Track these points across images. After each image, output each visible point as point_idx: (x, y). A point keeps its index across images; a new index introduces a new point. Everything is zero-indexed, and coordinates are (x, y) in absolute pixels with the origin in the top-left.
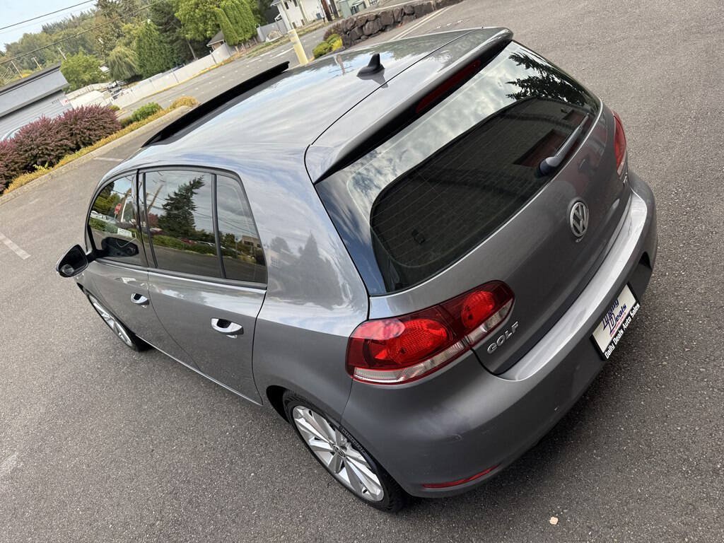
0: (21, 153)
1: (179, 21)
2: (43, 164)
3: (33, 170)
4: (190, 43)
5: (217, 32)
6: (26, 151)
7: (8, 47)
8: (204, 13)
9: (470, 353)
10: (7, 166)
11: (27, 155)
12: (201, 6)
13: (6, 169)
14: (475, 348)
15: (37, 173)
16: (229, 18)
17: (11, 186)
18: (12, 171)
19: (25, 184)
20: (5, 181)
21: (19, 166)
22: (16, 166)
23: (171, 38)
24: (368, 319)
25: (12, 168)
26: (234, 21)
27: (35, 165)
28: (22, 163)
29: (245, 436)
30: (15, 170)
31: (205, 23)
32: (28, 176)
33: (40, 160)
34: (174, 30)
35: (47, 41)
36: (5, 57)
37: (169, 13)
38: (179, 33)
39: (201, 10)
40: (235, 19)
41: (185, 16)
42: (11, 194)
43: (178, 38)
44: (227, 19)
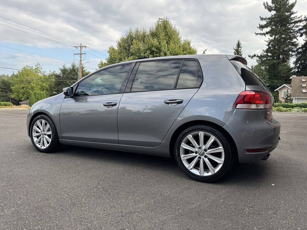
1: (11, 90)
4: (11, 100)
5: (26, 100)
8: (24, 92)
12: (24, 88)
16: (35, 97)
23: (3, 95)
24: (245, 90)
26: (37, 99)
31: (23, 95)
34: (6, 92)
37: (8, 86)
38: (9, 94)
39: (24, 90)
40: (38, 98)
41: (15, 89)
43: (6, 96)
44: (34, 97)
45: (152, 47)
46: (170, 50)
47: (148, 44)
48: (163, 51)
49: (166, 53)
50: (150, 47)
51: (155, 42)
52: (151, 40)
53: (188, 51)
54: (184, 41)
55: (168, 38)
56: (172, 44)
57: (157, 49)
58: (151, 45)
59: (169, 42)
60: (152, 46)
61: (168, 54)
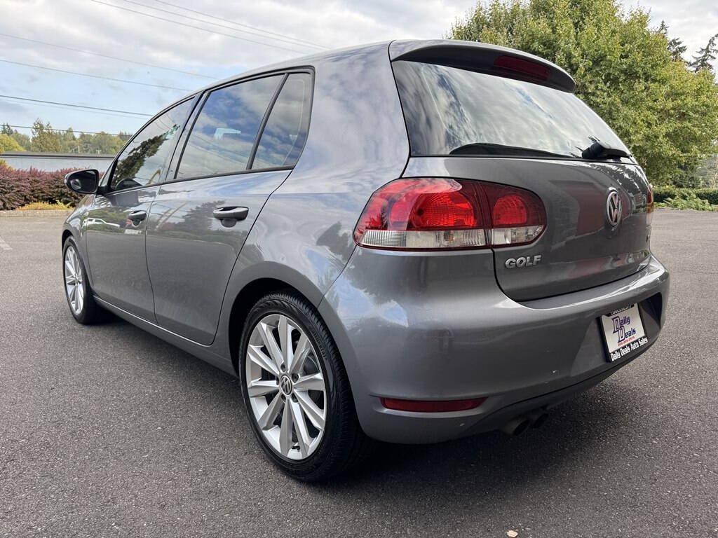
0: (53, 186)
2: (65, 203)
3: (54, 202)
6: (58, 187)
7: (83, 136)
9: (489, 251)
10: (33, 191)
11: (57, 190)
13: (31, 193)
14: (495, 250)
15: (55, 205)
17: (27, 206)
18: (34, 197)
19: (40, 209)
20: (22, 202)
21: (42, 196)
22: (41, 194)
24: (401, 178)
25: (37, 195)
27: (58, 201)
28: (48, 195)
29: (166, 400)
30: (37, 197)
32: (47, 205)
33: (65, 199)
35: (118, 144)
36: (75, 142)
42: (21, 212)
45: (533, 42)
46: (583, 46)
47: (522, 36)
48: (563, 50)
49: (570, 54)
50: (528, 42)
51: (541, 27)
52: (530, 22)
53: (639, 42)
54: (632, 15)
55: (578, 12)
56: (590, 29)
57: (545, 45)
58: (530, 35)
59: (581, 22)
60: (533, 37)
61: (575, 57)
